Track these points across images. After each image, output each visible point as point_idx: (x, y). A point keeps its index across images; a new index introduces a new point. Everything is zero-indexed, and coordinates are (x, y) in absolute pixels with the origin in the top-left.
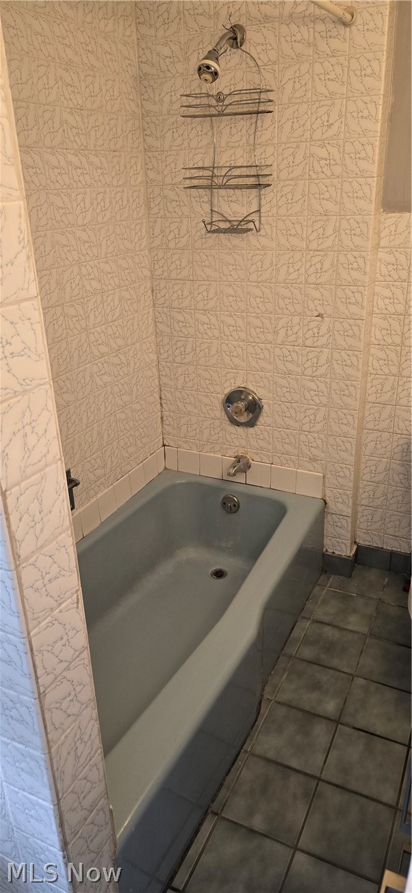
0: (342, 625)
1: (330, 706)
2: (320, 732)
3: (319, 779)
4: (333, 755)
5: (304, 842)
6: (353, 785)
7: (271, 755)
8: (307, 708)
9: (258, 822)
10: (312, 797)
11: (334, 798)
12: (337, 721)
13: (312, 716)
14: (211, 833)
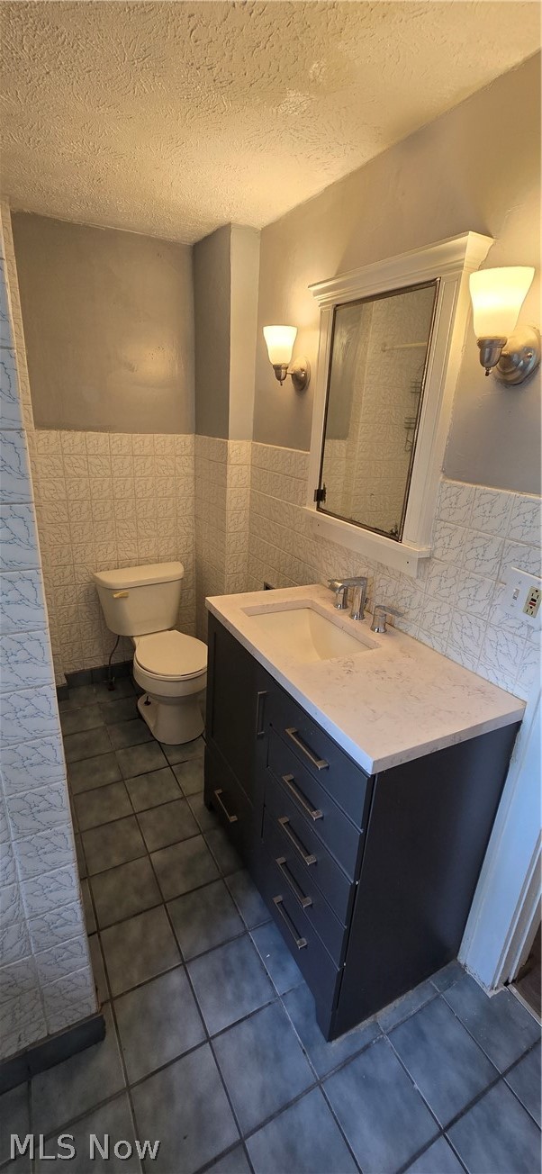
0: (84, 729)
1: (112, 775)
2: (117, 791)
3: (135, 814)
4: (133, 797)
5: (150, 847)
6: (155, 804)
7: (95, 824)
8: (99, 785)
9: (116, 861)
10: (138, 825)
11: (151, 816)
12: (122, 780)
13: (104, 787)
14: (91, 890)
